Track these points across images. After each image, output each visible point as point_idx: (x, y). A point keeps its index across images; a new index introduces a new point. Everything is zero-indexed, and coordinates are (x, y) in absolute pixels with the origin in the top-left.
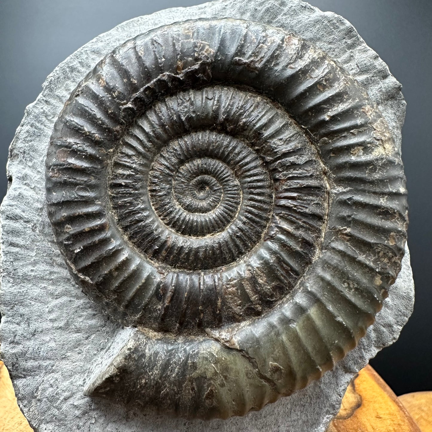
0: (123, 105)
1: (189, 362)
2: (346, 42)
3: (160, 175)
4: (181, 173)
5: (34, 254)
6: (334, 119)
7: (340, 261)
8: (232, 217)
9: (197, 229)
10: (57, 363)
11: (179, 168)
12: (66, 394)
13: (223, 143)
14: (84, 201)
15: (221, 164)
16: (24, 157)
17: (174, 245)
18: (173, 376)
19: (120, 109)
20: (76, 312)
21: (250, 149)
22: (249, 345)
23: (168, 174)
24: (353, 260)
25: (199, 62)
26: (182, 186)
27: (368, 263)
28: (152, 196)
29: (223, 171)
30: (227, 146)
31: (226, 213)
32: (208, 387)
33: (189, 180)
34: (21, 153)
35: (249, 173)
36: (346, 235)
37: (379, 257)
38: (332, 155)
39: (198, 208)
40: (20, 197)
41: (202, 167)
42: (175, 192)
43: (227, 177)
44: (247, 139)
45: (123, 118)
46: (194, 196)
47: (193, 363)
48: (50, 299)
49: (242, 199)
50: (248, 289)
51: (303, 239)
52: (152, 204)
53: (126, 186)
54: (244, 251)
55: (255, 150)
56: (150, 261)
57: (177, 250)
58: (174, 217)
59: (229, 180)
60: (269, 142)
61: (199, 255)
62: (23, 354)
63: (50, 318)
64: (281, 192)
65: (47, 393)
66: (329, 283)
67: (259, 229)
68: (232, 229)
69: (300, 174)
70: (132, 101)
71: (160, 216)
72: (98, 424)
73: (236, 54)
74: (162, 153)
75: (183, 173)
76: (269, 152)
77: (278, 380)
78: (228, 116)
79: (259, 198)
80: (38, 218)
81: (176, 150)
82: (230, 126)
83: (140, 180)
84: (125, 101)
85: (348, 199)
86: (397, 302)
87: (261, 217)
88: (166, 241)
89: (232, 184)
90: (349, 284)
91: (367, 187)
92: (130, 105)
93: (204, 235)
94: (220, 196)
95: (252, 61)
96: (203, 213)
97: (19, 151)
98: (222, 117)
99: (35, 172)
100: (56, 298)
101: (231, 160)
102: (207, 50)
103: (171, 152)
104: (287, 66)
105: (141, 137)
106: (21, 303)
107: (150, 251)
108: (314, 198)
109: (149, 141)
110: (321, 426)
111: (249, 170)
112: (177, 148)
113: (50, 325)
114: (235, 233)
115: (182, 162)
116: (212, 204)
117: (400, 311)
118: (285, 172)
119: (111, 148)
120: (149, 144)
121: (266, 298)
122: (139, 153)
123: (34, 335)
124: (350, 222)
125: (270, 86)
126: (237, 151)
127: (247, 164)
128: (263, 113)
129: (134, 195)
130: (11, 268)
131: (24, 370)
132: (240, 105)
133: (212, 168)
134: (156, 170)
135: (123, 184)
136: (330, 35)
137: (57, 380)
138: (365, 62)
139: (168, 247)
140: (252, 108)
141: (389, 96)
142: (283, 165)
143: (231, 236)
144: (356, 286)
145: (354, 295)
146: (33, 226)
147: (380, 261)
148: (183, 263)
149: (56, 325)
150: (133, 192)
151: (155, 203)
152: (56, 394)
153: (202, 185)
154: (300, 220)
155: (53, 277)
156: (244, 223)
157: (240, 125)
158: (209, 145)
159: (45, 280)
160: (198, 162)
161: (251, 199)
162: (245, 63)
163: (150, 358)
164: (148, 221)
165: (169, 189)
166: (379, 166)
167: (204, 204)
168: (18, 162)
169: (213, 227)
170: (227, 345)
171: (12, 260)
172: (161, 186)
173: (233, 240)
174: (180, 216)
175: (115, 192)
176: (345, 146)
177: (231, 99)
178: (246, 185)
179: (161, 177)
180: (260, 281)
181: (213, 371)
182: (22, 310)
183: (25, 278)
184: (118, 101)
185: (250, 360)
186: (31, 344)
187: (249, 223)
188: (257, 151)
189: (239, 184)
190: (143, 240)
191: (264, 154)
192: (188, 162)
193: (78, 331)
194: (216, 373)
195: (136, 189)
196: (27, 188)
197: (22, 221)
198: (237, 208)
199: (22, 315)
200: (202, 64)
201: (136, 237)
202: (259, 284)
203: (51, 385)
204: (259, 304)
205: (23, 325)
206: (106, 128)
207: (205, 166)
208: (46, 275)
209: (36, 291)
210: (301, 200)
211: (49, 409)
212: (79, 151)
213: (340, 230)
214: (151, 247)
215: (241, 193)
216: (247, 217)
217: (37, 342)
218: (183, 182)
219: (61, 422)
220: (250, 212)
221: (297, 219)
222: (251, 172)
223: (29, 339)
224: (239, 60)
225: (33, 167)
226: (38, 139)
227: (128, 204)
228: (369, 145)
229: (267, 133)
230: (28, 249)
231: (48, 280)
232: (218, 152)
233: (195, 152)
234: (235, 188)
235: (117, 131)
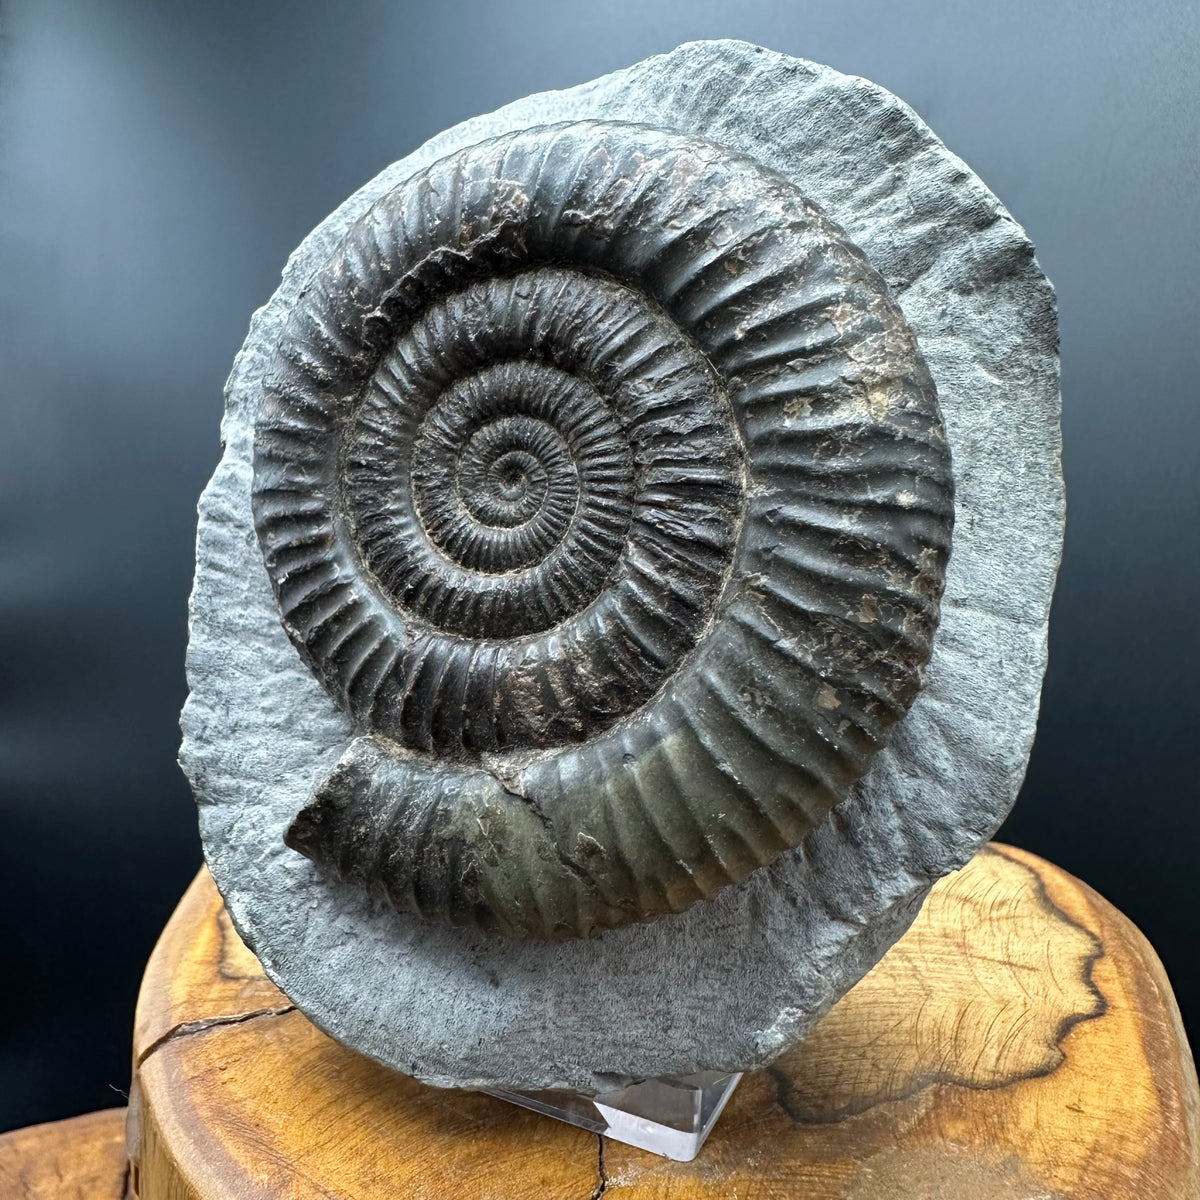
0: (366, 312)
1: (440, 807)
2: (883, 147)
3: (432, 447)
4: (472, 445)
5: (245, 586)
6: (756, 336)
7: (740, 646)
8: (556, 540)
9: (488, 558)
10: (268, 788)
11: (471, 435)
13: (548, 385)
14: (294, 492)
15: (546, 430)
16: (245, 407)
17: (441, 585)
18: (411, 829)
19: (361, 320)
20: (306, 700)
21: (598, 398)
22: (543, 792)
23: (446, 447)
24: (766, 646)
25: (500, 225)
26: (473, 472)
27: (799, 655)
28: (416, 487)
29: (549, 443)
30: (555, 394)
31: (545, 529)
32: (467, 863)
33: (488, 460)
34: (241, 399)
35: (590, 450)
36: (758, 589)
37: (830, 645)
38: (749, 416)
39: (497, 517)
40: (233, 481)
41: (511, 434)
42: (461, 483)
43: (555, 456)
44: (589, 378)
45: (368, 337)
46: (496, 493)
47: (446, 810)
48: (267, 672)
49: (579, 503)
50: (557, 684)
51: (672, 592)
52: (416, 503)
53: (369, 466)
55: (606, 402)
56: (402, 612)
57: (444, 595)
58: (449, 532)
59: (558, 463)
60: (624, 386)
61: (482, 609)
62: (215, 761)
63: (262, 705)
64: (643, 491)
65: (246, 838)
66: (711, 690)
67: (599, 566)
68: (551, 564)
69: (678, 454)
70: (383, 305)
71: (427, 528)
72: (322, 912)
73: (569, 205)
74: (439, 406)
75: (477, 445)
76: (626, 407)
77: (598, 872)
78: (552, 330)
79: (604, 502)
81: (463, 400)
82: (556, 351)
83: (393, 456)
84: (370, 306)
85: (769, 513)
86: (967, 773)
87: (604, 542)
88: (427, 577)
89: (563, 470)
90: (752, 695)
91: (812, 489)
92: (378, 313)
93: (502, 571)
94: (542, 495)
95: (598, 217)
96: (505, 527)
97: (238, 397)
98: (541, 333)
100: (277, 672)
101: (562, 421)
102: (518, 198)
103: (455, 404)
104: (665, 224)
105: (398, 372)
106: (219, 672)
107: (401, 593)
108: (705, 508)
109: (412, 382)
110: (773, 1028)
111: (591, 443)
112: (466, 395)
113: (262, 718)
114: (554, 571)
115: (474, 424)
116: (526, 511)
117: (975, 797)
118: (650, 450)
119: (349, 394)
120: (410, 388)
121: (591, 706)
122: (394, 405)
123: (234, 731)
124: (768, 562)
125: (633, 268)
126: (571, 403)
127: (589, 430)
128: (621, 324)
129: (381, 483)
130: (206, 608)
131: (215, 791)
132: (576, 309)
133: (529, 437)
134: (426, 438)
135: (364, 462)
136: (845, 132)
137: (263, 817)
138: (929, 190)
139: (430, 589)
140: (600, 314)
141: (997, 270)
142: (647, 435)
143: (545, 578)
144: (769, 701)
145: (764, 722)
147: (832, 655)
148: (454, 621)
149: (271, 719)
150: (378, 478)
151: (420, 501)
152: (260, 842)
153: (512, 472)
154: (670, 551)
155: (273, 632)
156: (572, 552)
157: (573, 350)
158: (520, 392)
159: (260, 635)
160: (505, 423)
161: (590, 504)
162: (584, 222)
163: (378, 790)
164: (400, 536)
165: (446, 475)
166: (846, 442)
167: (510, 509)
169: (519, 556)
170: (508, 786)
171: (210, 593)
172: (432, 470)
173: (547, 584)
174: (460, 529)
175: (353, 477)
176: (771, 396)
177: (562, 296)
178: (586, 474)
179: (433, 451)
180: (581, 670)
181: (477, 831)
182: (221, 685)
183: (229, 629)
184: (358, 305)
185: (543, 823)
186: (229, 747)
187: (580, 552)
188: (609, 404)
189: (576, 472)
190: (390, 570)
191: (619, 410)
192: (487, 425)
193: (307, 736)
194: (481, 838)
195: (385, 474)
197: (231, 525)
198: (567, 521)
199: (218, 693)
200: (504, 229)
201: (380, 565)
202: (576, 675)
203: (253, 824)
204: (576, 717)
205: (219, 712)
206: (336, 358)
207: (517, 433)
208: (263, 627)
209: (245, 654)
210: (676, 509)
211: (246, 866)
212: (293, 398)
213: (748, 580)
214: (402, 585)
215: (579, 489)
216: (578, 541)
217: (239, 745)
218: (475, 464)
219: (263, 894)
221: (664, 549)
222: (595, 448)
223: (226, 738)
224: (574, 215)
227: (370, 502)
228: (826, 395)
229: (622, 367)
230: (237, 576)
231: (265, 636)
232: (539, 405)
233: (498, 405)
234: (568, 480)
235: (357, 362)
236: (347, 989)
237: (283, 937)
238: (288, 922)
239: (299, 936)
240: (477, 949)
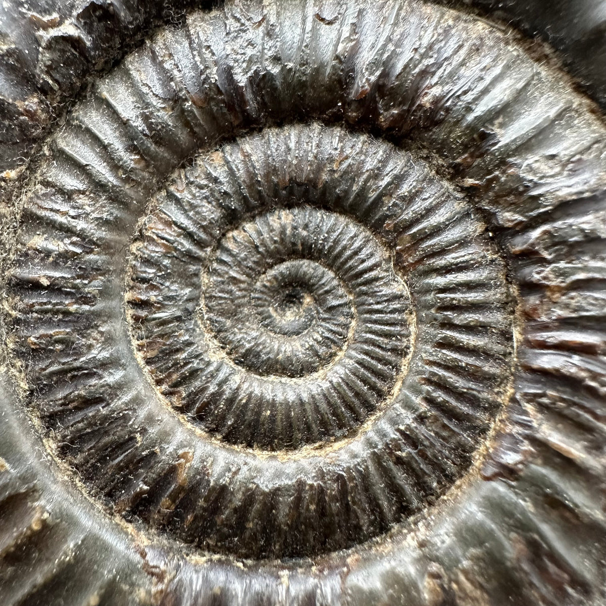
0: (46, 27)
3: (165, 255)
4: (228, 251)
8: (381, 395)
9: (272, 430)
11: (224, 235)
13: (363, 162)
15: (353, 229)
17: (199, 483)
19: (37, 41)
21: (446, 184)
23: (189, 254)
26: (230, 292)
28: (137, 319)
29: (360, 249)
30: (376, 175)
31: (365, 381)
33: (253, 273)
35: (441, 262)
39: (277, 361)
41: (294, 235)
42: (210, 309)
43: (371, 269)
44: (440, 152)
45: (49, 70)
46: (267, 322)
49: (417, 339)
52: (135, 343)
53: (54, 288)
54: (415, 503)
55: (463, 189)
56: (124, 523)
57: (207, 500)
58: (203, 390)
59: (377, 279)
60: (512, 165)
61: (275, 518)
64: (545, 327)
67: (466, 437)
68: (383, 434)
70: (79, 16)
71: (159, 382)
74: (172, 188)
75: (236, 251)
76: (511, 198)
78: (385, 75)
81: (216, 180)
82: (387, 108)
83: (99, 270)
84: (55, 16)
87: (474, 402)
88: (173, 470)
89: (386, 291)
92: (69, 29)
93: (293, 447)
94: (346, 326)
96: (292, 376)
98: (364, 80)
101: (387, 217)
103: (201, 187)
105: (108, 133)
107: (125, 496)
109: (132, 149)
111: (442, 251)
112: (220, 173)
114: (392, 448)
115: (232, 219)
116: (322, 350)
118: (562, 264)
119: (12, 167)
120: (130, 159)
122: (99, 187)
126: (405, 189)
127: (437, 230)
128: (497, 71)
129: (78, 316)
132: (425, 42)
133: (325, 240)
134: (151, 240)
135: (45, 282)
139: (181, 489)
140: (463, 53)
142: (555, 241)
143: (377, 458)
148: (223, 537)
150: (73, 308)
151: (145, 341)
153: (291, 290)
156: (421, 419)
157: (421, 106)
158: (319, 169)
160: (283, 220)
161: (445, 344)
164: (117, 404)
165: (189, 300)
167: (296, 348)
169: (324, 423)
172: (166, 292)
173: (385, 472)
174: (220, 385)
175: (21, 305)
177: (395, 24)
178: (430, 297)
179: (166, 262)
184: (30, 14)
187: (436, 419)
188: (471, 193)
189: (407, 292)
190: (103, 460)
191: (495, 202)
192: (253, 219)
195: (86, 300)
198: (397, 368)
201: (81, 451)
207: (305, 233)
214: (126, 483)
215: (413, 318)
216: (430, 401)
218: (234, 280)
220: (441, 385)
221: (597, 417)
222: (449, 259)
227: (59, 347)
229: (507, 136)
232: (347, 192)
233: (275, 190)
234: (396, 305)
235: (28, 112)
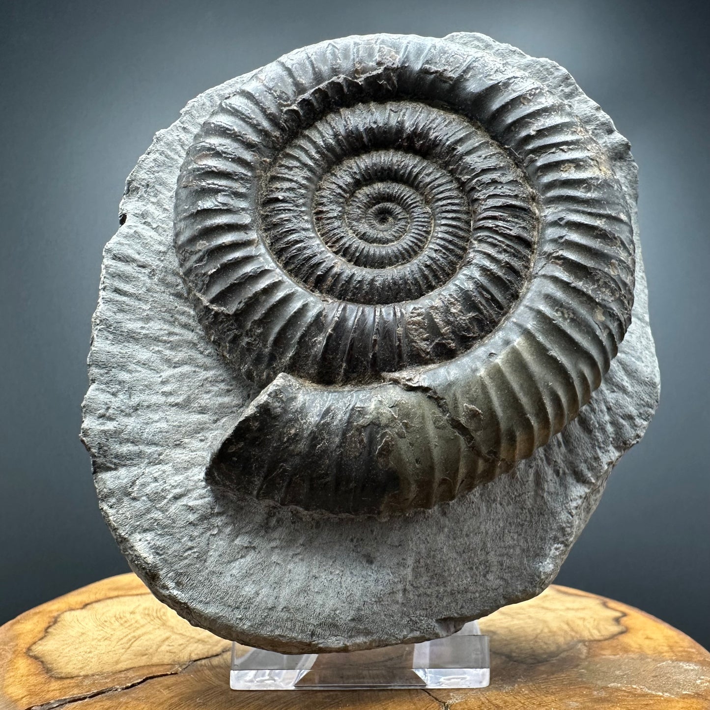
0: (285, 106)
1: (358, 406)
3: (330, 194)
4: (357, 197)
5: (146, 307)
6: (541, 134)
8: (420, 248)
9: (374, 259)
10: (167, 451)
11: (355, 191)
12: (178, 491)
13: (410, 163)
14: (226, 210)
15: (407, 189)
16: (146, 192)
17: (344, 272)
18: (335, 424)
19: (281, 111)
21: (443, 171)
22: (437, 383)
23: (340, 194)
24: (567, 286)
25: (382, 67)
26: (357, 212)
27: (585, 290)
28: (317, 219)
29: (410, 196)
30: (415, 167)
32: (382, 439)
33: (367, 206)
34: (143, 186)
35: (440, 196)
36: (558, 258)
37: (599, 286)
38: (540, 173)
39: (377, 239)
40: (137, 235)
41: (384, 191)
42: (349, 218)
43: (415, 203)
44: (439, 157)
45: (286, 122)
46: (372, 226)
47: (363, 407)
48: (165, 367)
50: (438, 319)
51: (508, 264)
52: (317, 229)
53: (285, 201)
54: (434, 283)
55: (449, 171)
56: (311, 293)
57: (347, 277)
58: (345, 243)
59: (417, 207)
60: (464, 159)
61: (376, 285)
62: (118, 433)
63: (162, 390)
64: (480, 213)
65: (148, 490)
67: (453, 258)
69: (502, 192)
70: (298, 104)
71: (327, 243)
72: (222, 536)
73: (427, 62)
74: (333, 171)
75: (359, 197)
76: (465, 171)
77: (476, 431)
78: (416, 128)
79: (454, 223)
80: (158, 262)
81: (351, 168)
82: (418, 141)
83: (302, 196)
84: (289, 103)
85: (559, 219)
87: (455, 245)
89: (421, 210)
90: (562, 312)
92: (294, 107)
93: (383, 267)
95: (445, 70)
96: (383, 244)
97: (140, 184)
98: (409, 131)
99: (161, 210)
101: (421, 182)
102: (392, 55)
103: (345, 171)
104: (485, 78)
105: (307, 146)
106: (122, 367)
107: (311, 279)
108: (519, 221)
109: (318, 152)
111: (442, 192)
112: (353, 166)
113: (162, 399)
116: (396, 235)
118: (484, 191)
119: (268, 157)
120: (317, 156)
121: (461, 332)
122: (304, 165)
123: (136, 410)
124: (562, 243)
126: (426, 172)
127: (439, 186)
128: (459, 129)
129: (294, 211)
131: (117, 456)
132: (431, 118)
133: (396, 193)
134: (324, 189)
137: (165, 473)
139: (336, 274)
141: (616, 154)
142: (482, 183)
144: (572, 315)
145: (570, 327)
146: (150, 273)
147: (600, 291)
148: (353, 295)
149: (171, 400)
150: (292, 208)
151: (321, 227)
152: (163, 490)
153: (382, 216)
154: (503, 242)
155: (172, 339)
156: (435, 251)
157: (430, 139)
158: (393, 165)
159: (161, 341)
160: (379, 185)
161: (445, 225)
162: (437, 72)
163: (304, 404)
164: (310, 243)
165: (339, 212)
166: (594, 186)
167: (384, 234)
168: (136, 199)
170: (410, 384)
173: (421, 270)
175: (269, 210)
176: (553, 162)
177: (420, 113)
178: (437, 210)
179: (331, 197)
180: (454, 310)
181: (389, 416)
182: (124, 376)
183: (132, 336)
184: (279, 101)
185: (438, 403)
186: (131, 422)
187: (441, 251)
188: (452, 172)
189: (430, 211)
190: (303, 265)
191: (460, 174)
192: (367, 185)
193: (202, 411)
194: (393, 419)
195: (297, 206)
196: (147, 228)
197: (135, 265)
198: (427, 238)
199: (122, 382)
200: (385, 70)
201: (293, 263)
202: (451, 313)
203: (155, 478)
205: (122, 396)
207: (388, 190)
208: (163, 335)
209: (143, 354)
210: (504, 220)
211: (149, 511)
212: (226, 152)
213: (551, 254)
214: (312, 273)
216: (438, 244)
217: (141, 420)
218: (359, 208)
219: (166, 530)
221: (499, 241)
222: (444, 195)
223: (129, 415)
224: (430, 68)
225: (158, 204)
226: (168, 171)
227: (286, 222)
228: (581, 163)
229: (462, 149)
230: (140, 300)
231: (165, 342)
232: (404, 173)
233: (375, 173)
234: (425, 215)
236: (248, 590)
237: (186, 561)
238: (190, 549)
239: (202, 558)
240: (355, 540)
